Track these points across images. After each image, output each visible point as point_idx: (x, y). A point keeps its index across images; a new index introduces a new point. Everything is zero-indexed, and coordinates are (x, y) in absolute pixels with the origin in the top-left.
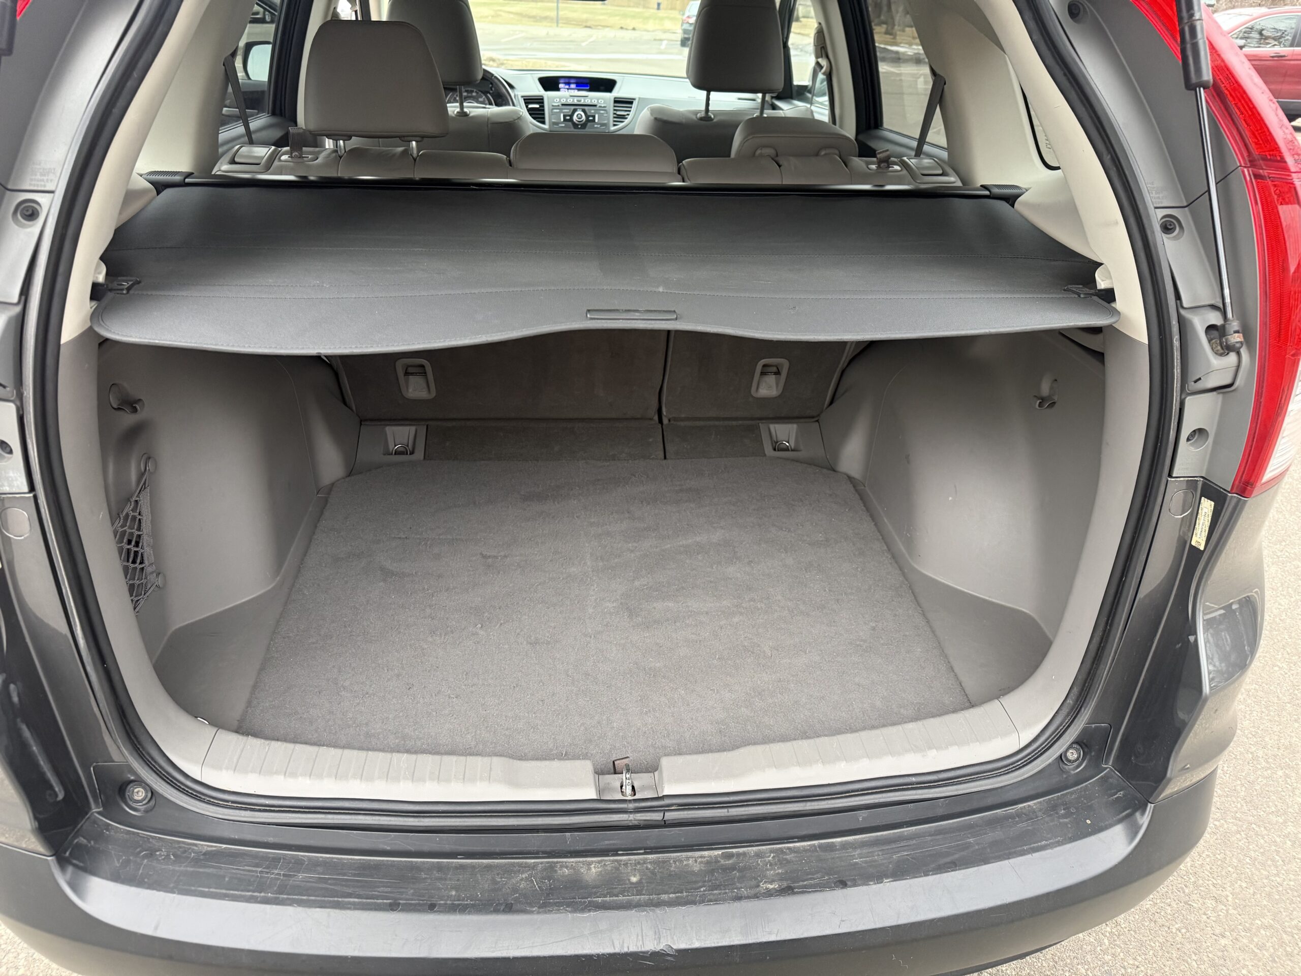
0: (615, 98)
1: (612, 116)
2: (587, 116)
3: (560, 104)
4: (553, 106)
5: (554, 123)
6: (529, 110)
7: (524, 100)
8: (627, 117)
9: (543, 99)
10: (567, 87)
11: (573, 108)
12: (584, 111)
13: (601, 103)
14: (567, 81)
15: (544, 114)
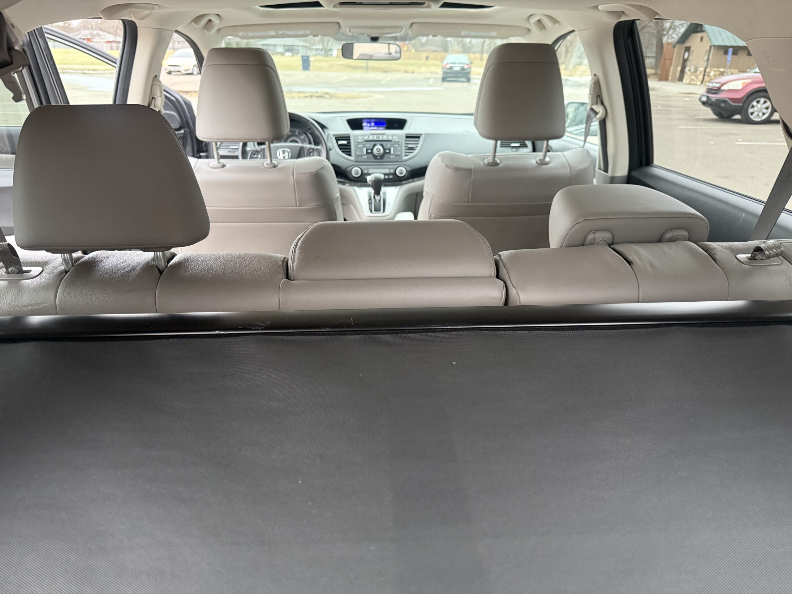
0: (406, 134)
1: (404, 148)
2: (385, 150)
3: (363, 140)
4: (358, 142)
5: (359, 156)
6: (340, 146)
7: (335, 137)
8: (415, 148)
9: (349, 137)
10: (369, 125)
11: (373, 143)
12: (382, 145)
13: (396, 139)
14: (369, 121)
15: (350, 149)
